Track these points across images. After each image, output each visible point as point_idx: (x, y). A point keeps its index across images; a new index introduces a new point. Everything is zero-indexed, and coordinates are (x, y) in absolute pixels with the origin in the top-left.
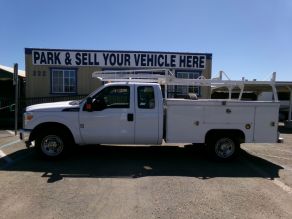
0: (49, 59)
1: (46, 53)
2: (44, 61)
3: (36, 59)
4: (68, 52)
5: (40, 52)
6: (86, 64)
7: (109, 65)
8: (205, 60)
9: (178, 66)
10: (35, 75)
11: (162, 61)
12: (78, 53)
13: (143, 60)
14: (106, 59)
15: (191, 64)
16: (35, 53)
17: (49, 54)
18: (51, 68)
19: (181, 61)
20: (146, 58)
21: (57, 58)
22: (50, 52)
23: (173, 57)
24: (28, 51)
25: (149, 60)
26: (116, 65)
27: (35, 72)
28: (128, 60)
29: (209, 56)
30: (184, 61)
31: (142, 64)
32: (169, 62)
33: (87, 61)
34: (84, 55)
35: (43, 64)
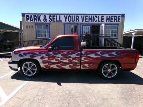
0: (35, 19)
1: (33, 15)
2: (32, 20)
3: (28, 19)
4: (45, 15)
5: (30, 15)
6: (55, 21)
7: (67, 22)
8: (121, 18)
9: (105, 22)
10: (27, 28)
11: (96, 19)
12: (50, 15)
13: (86, 19)
14: (66, 18)
15: (113, 20)
16: (27, 16)
17: (34, 16)
18: (36, 24)
19: (107, 19)
20: (88, 18)
21: (39, 18)
22: (35, 15)
23: (102, 16)
24: (23, 15)
25: (89, 19)
26: (71, 22)
27: (27, 26)
28: (78, 19)
29: (123, 15)
30: (109, 19)
31: (86, 21)
32: (100, 19)
33: (55, 20)
34: (53, 16)
35: (32, 22)
